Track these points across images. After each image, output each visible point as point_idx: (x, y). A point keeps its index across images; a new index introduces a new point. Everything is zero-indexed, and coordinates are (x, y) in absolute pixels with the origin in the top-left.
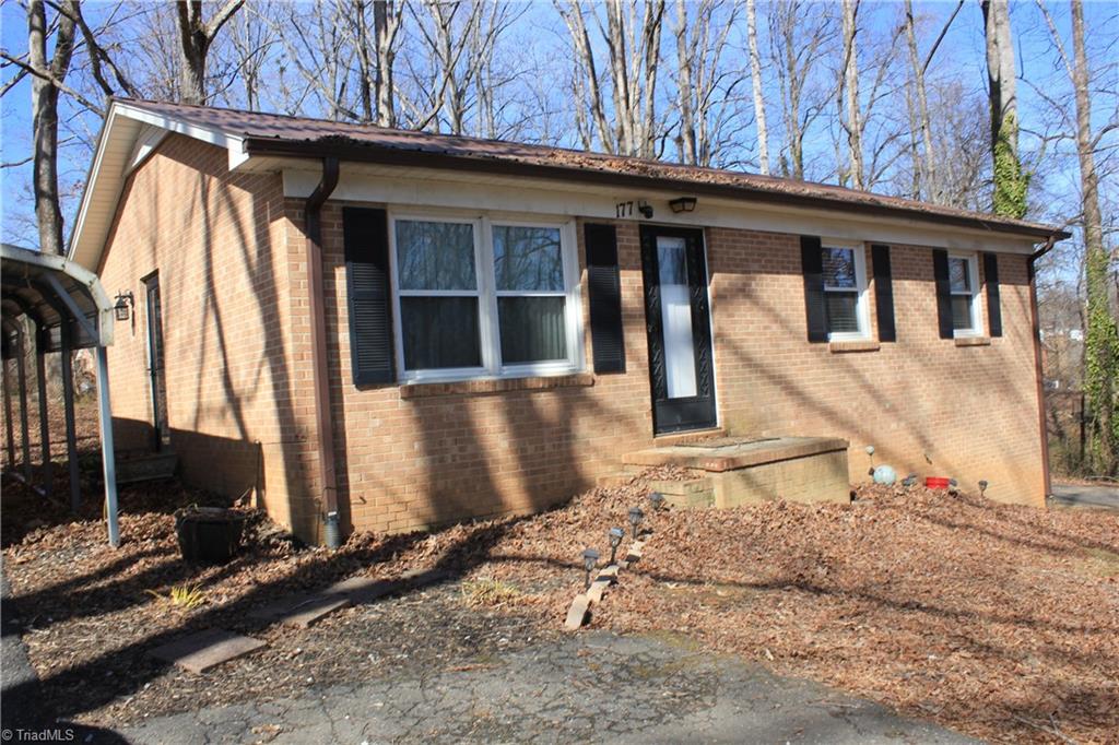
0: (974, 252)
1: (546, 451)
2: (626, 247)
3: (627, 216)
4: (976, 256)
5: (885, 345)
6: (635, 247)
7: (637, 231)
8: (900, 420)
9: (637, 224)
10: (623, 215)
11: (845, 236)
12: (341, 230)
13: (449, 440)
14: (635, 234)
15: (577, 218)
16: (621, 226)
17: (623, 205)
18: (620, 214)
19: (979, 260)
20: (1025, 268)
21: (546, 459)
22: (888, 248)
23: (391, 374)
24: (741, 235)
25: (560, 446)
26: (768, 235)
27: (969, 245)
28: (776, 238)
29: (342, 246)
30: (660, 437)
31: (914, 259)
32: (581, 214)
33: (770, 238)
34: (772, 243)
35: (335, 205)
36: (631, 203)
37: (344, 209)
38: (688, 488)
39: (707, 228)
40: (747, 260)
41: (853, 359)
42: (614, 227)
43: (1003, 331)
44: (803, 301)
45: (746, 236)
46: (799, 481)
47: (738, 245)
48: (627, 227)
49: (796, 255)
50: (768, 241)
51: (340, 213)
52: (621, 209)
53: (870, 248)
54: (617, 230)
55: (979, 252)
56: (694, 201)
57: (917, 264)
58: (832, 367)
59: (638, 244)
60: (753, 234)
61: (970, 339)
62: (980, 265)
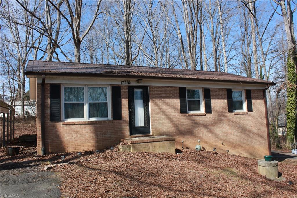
0: (243, 89)
1: (99, 138)
2: (123, 91)
3: (124, 84)
4: (244, 90)
5: (207, 114)
6: (126, 91)
7: (127, 87)
8: (212, 134)
9: (127, 86)
10: (123, 84)
11: (194, 87)
12: (50, 89)
13: (73, 134)
14: (126, 88)
15: (111, 85)
16: (122, 86)
17: (123, 81)
18: (122, 84)
19: (245, 91)
20: (262, 93)
21: (99, 139)
22: (210, 89)
23: (60, 119)
24: (159, 87)
25: (102, 137)
26: (168, 87)
27: (240, 87)
28: (170, 88)
29: (50, 93)
30: (132, 136)
31: (219, 92)
32: (111, 84)
33: (169, 88)
34: (169, 89)
35: (49, 84)
36: (125, 81)
37: (51, 85)
38: (123, 147)
39: (149, 86)
40: (161, 93)
41: (196, 118)
42: (120, 87)
43: (253, 110)
44: (179, 103)
45: (161, 87)
46: (158, 147)
47: (158, 90)
48: (124, 86)
49: (178, 92)
50: (168, 89)
51: (50, 86)
52: (122, 83)
53: (203, 89)
54: (121, 87)
55: (245, 89)
56: (142, 80)
57: (220, 93)
58: (188, 120)
59: (127, 90)
60: (163, 87)
61: (240, 113)
62: (245, 93)
